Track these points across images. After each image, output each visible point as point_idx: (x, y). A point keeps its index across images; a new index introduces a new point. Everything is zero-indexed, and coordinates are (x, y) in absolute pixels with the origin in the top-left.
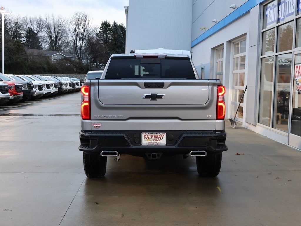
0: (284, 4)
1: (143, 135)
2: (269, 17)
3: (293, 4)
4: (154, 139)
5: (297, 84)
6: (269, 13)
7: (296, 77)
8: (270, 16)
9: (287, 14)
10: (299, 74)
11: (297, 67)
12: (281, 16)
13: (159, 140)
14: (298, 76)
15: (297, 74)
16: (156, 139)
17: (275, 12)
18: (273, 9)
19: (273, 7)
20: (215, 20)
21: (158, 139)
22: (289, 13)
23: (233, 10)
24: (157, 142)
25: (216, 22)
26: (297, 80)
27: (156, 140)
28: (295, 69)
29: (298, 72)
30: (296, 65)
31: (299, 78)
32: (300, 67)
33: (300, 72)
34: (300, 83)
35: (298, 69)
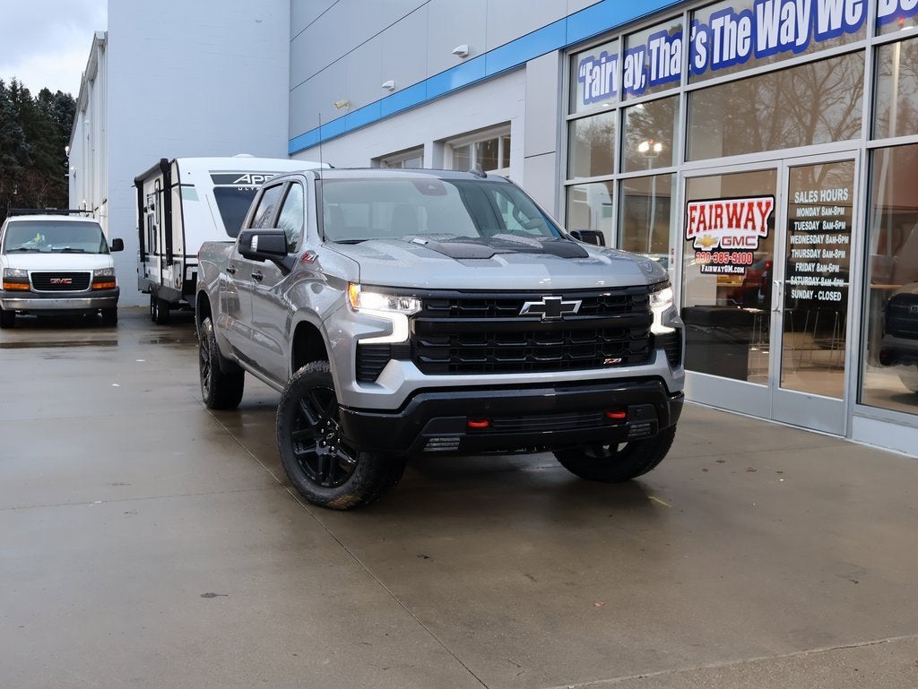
0: (641, 53)
2: (591, 84)
3: (671, 56)
5: (695, 249)
6: (591, 74)
7: (691, 232)
8: (593, 81)
9: (653, 78)
11: (694, 208)
12: (634, 83)
15: (694, 226)
17: (611, 74)
18: (603, 66)
19: (603, 60)
20: (390, 83)
22: (661, 76)
23: (461, 60)
25: (392, 90)
26: (695, 238)
28: (689, 213)
29: (697, 220)
30: (690, 204)
31: (700, 236)
32: (703, 208)
33: (704, 222)
34: (705, 246)
35: (696, 214)
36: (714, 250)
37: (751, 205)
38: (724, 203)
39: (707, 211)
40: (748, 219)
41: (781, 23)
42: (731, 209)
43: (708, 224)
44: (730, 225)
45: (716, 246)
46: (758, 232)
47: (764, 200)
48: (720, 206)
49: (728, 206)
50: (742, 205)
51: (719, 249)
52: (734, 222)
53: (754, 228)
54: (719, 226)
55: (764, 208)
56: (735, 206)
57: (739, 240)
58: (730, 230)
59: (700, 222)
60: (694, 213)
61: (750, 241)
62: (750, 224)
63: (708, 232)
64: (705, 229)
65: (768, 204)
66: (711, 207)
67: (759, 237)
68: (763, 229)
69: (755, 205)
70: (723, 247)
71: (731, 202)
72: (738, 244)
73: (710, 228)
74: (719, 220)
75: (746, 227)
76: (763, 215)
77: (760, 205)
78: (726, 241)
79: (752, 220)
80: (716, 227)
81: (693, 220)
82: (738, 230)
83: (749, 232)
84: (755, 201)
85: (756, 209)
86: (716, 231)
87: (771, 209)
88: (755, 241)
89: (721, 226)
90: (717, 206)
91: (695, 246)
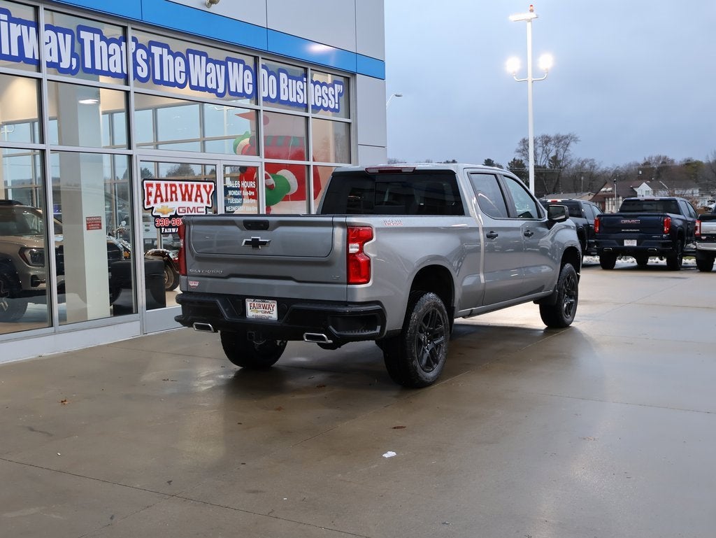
1: (248, 303)
4: (262, 309)
5: (154, 216)
7: (149, 203)
10: (159, 199)
11: (148, 185)
13: (269, 312)
14: (155, 202)
15: (152, 199)
16: (265, 310)
21: (267, 311)
24: (267, 315)
26: (152, 208)
27: (265, 312)
28: (145, 188)
29: (154, 195)
30: (145, 182)
31: (158, 206)
32: (158, 186)
33: (161, 196)
34: (163, 213)
35: (153, 190)
36: (171, 217)
37: (199, 187)
38: (177, 183)
39: (163, 189)
40: (197, 196)
41: (207, 74)
42: (184, 188)
43: (164, 197)
44: (184, 199)
45: (174, 214)
46: (205, 204)
47: (208, 184)
48: (175, 185)
49: (181, 186)
50: (192, 186)
51: (176, 216)
52: (187, 197)
53: (202, 201)
54: (174, 199)
55: (208, 189)
56: (186, 186)
57: (191, 209)
58: (184, 202)
59: (156, 196)
60: (150, 189)
61: (199, 210)
62: (199, 199)
63: (165, 204)
64: (162, 201)
65: (211, 187)
66: (166, 185)
67: (206, 207)
68: (208, 202)
69: (202, 186)
70: (179, 214)
71: (183, 183)
72: (191, 212)
73: (167, 200)
74: (174, 195)
75: (196, 200)
76: (208, 193)
77: (205, 187)
78: (181, 210)
79: (201, 196)
80: (172, 200)
81: (149, 194)
82: (190, 203)
83: (199, 204)
84: (202, 184)
85: (202, 190)
86: (172, 202)
87: (213, 190)
88: (204, 210)
89: (177, 200)
90: (171, 186)
91: (154, 214)
